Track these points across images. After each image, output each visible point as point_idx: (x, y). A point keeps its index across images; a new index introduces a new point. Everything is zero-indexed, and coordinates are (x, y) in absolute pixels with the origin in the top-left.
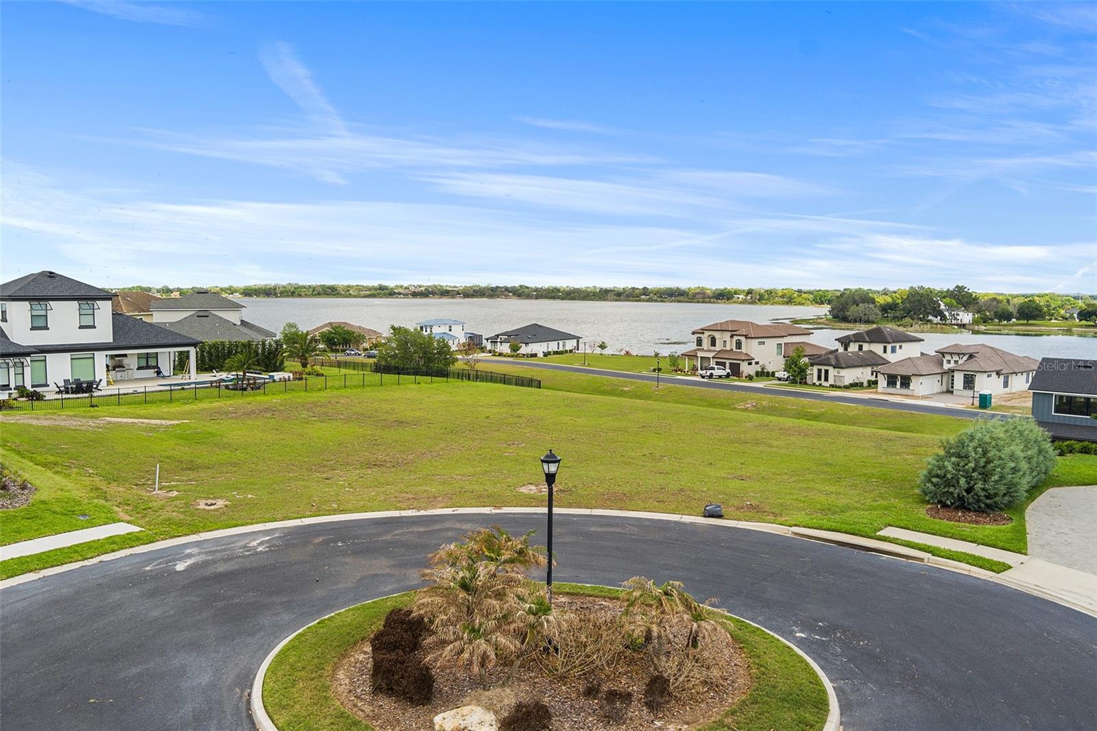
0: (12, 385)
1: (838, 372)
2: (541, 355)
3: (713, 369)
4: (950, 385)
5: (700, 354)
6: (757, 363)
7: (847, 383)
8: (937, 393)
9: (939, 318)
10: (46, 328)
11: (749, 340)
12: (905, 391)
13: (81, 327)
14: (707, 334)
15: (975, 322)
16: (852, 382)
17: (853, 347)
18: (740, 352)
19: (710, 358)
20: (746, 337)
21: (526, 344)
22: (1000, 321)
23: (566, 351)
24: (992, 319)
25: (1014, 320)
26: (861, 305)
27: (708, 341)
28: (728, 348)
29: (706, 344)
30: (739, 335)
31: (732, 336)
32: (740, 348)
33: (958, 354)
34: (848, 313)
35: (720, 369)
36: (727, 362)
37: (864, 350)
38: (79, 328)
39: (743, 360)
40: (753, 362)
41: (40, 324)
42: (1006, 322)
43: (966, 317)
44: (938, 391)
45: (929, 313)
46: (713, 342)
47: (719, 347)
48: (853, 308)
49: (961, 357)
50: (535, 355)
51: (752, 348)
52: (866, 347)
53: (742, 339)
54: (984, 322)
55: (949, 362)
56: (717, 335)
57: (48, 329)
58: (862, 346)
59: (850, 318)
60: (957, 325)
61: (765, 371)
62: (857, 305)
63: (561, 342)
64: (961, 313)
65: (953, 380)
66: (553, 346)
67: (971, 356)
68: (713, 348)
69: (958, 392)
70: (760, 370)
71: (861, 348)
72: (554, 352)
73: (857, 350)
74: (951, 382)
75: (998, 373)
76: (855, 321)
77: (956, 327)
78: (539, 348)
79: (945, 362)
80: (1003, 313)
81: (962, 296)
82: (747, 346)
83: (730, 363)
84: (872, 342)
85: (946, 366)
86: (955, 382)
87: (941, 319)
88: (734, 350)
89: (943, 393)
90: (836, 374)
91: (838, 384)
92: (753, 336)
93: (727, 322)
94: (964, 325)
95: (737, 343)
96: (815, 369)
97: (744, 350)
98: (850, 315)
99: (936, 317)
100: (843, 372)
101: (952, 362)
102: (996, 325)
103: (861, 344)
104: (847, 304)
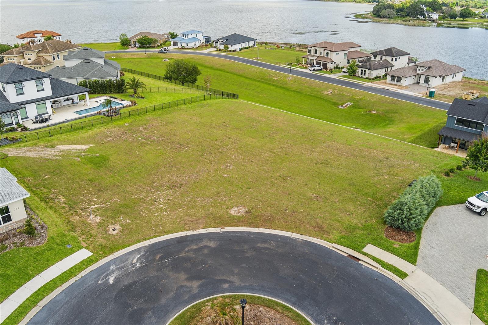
0: (14, 123)
1: (370, 72)
2: (238, 50)
3: (315, 67)
4: (419, 80)
5: (310, 58)
6: (335, 63)
7: (373, 77)
8: (412, 84)
9: (423, 16)
10: (23, 94)
11: (332, 52)
12: (398, 83)
13: (38, 91)
14: (313, 48)
15: (439, 19)
16: (376, 76)
17: (378, 58)
18: (327, 58)
19: (314, 60)
20: (331, 51)
21: (231, 45)
22: (451, 18)
23: (250, 47)
24: (447, 18)
25: (458, 18)
26: (387, 9)
27: (314, 51)
28: (322, 55)
29: (313, 53)
30: (328, 50)
31: (324, 50)
32: (328, 56)
33: (424, 67)
34: (381, 14)
35: (318, 66)
36: (322, 62)
37: (383, 59)
38: (37, 91)
39: (329, 62)
40: (333, 62)
41: (20, 93)
42: (453, 19)
43: (435, 16)
44: (413, 83)
45: (418, 14)
46: (316, 52)
47: (318, 55)
48: (383, 11)
49: (425, 68)
50: (235, 51)
51: (333, 56)
52: (384, 58)
53: (329, 52)
54: (443, 19)
55: (419, 70)
56: (318, 49)
57: (24, 94)
58: (382, 57)
59: (381, 16)
60: (430, 20)
61: (338, 66)
62: (385, 9)
63: (247, 43)
64: (433, 14)
65: (420, 78)
66: (244, 45)
67: (429, 68)
68: (315, 55)
69: (422, 84)
70: (336, 66)
71: (381, 58)
72: (244, 48)
73: (380, 59)
74: (419, 78)
75: (440, 76)
76: (384, 17)
77: (430, 22)
78: (237, 47)
79: (418, 69)
80: (453, 15)
81: (435, 5)
82: (331, 56)
83: (323, 63)
84: (387, 56)
85: (418, 72)
86: (421, 79)
87: (423, 17)
88: (325, 56)
89: (415, 83)
90: (369, 73)
91: (370, 77)
92: (334, 51)
93: (323, 42)
94: (434, 20)
95: (326, 53)
96: (360, 69)
97: (329, 57)
98: (381, 15)
99: (421, 16)
100: (373, 72)
101: (421, 70)
102: (449, 21)
103: (382, 56)
104: (381, 9)
